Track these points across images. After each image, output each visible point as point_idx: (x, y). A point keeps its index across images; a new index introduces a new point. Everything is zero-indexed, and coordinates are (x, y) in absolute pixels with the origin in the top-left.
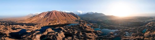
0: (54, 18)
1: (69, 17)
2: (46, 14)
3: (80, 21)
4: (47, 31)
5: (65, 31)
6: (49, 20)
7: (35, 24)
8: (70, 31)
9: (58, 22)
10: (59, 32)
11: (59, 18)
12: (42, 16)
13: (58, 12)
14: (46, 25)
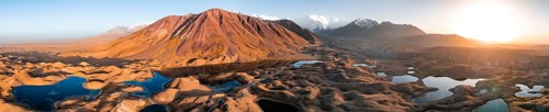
0: (214, 36)
1: (276, 36)
2: (179, 25)
3: (323, 53)
4: (176, 87)
5: (262, 87)
6: (188, 45)
7: (130, 62)
8: (284, 89)
9: (231, 53)
10: (232, 93)
11: (236, 38)
12: (162, 33)
13: (229, 13)
14: (178, 65)
